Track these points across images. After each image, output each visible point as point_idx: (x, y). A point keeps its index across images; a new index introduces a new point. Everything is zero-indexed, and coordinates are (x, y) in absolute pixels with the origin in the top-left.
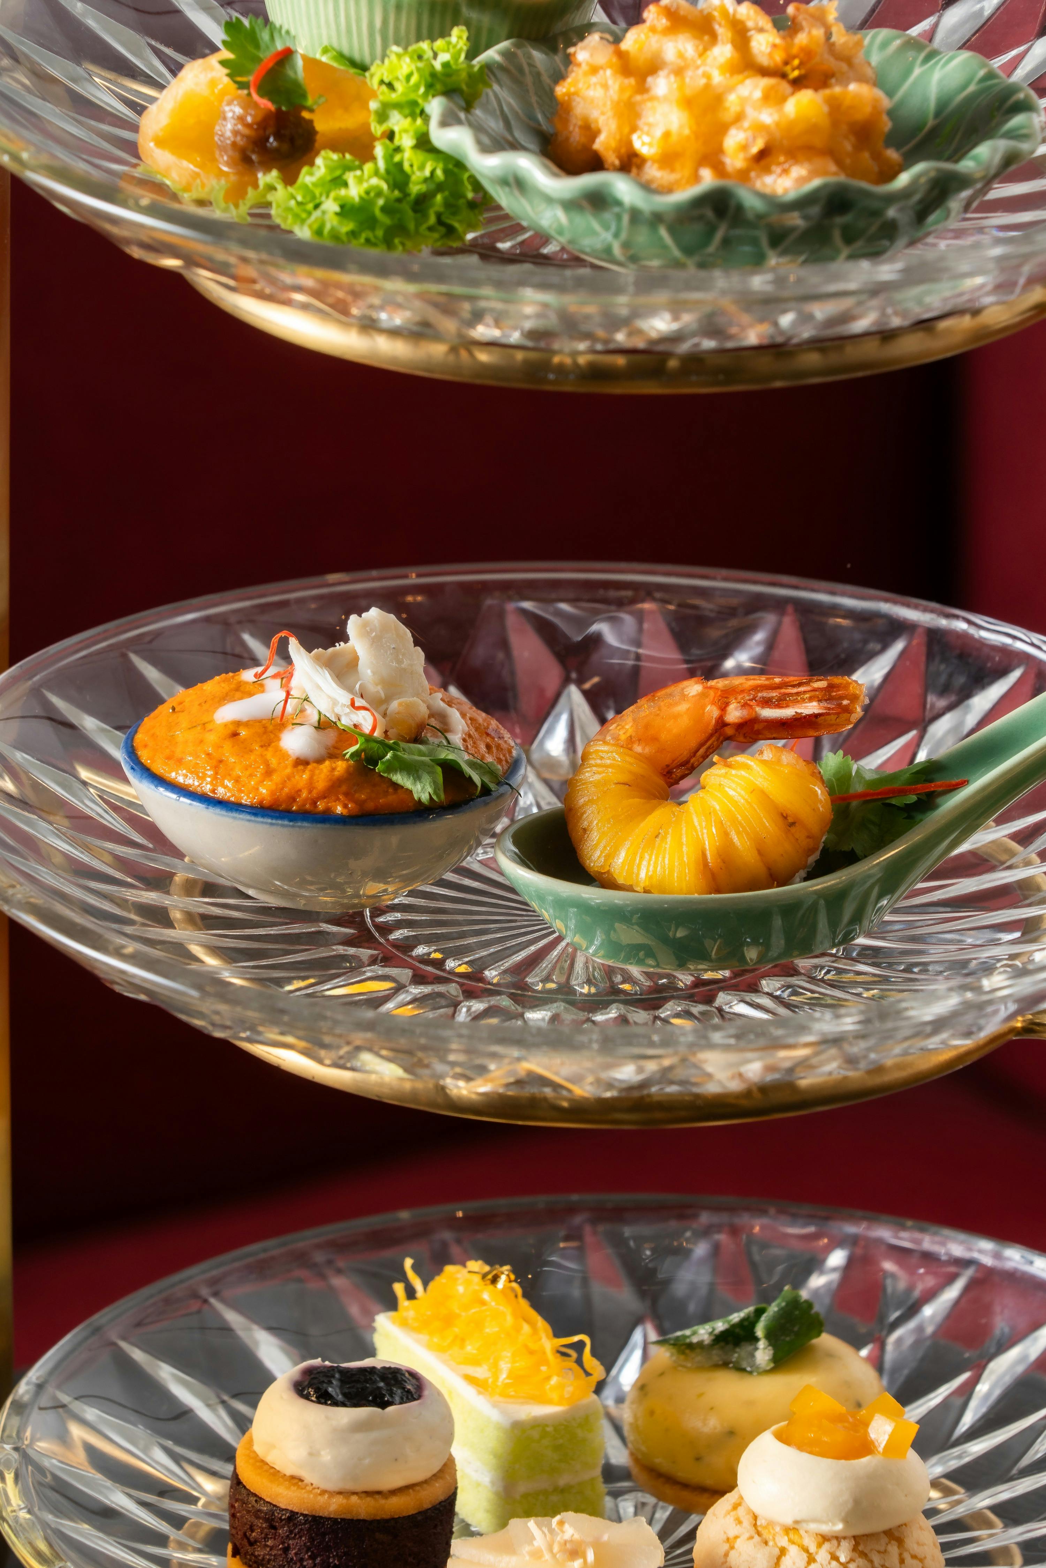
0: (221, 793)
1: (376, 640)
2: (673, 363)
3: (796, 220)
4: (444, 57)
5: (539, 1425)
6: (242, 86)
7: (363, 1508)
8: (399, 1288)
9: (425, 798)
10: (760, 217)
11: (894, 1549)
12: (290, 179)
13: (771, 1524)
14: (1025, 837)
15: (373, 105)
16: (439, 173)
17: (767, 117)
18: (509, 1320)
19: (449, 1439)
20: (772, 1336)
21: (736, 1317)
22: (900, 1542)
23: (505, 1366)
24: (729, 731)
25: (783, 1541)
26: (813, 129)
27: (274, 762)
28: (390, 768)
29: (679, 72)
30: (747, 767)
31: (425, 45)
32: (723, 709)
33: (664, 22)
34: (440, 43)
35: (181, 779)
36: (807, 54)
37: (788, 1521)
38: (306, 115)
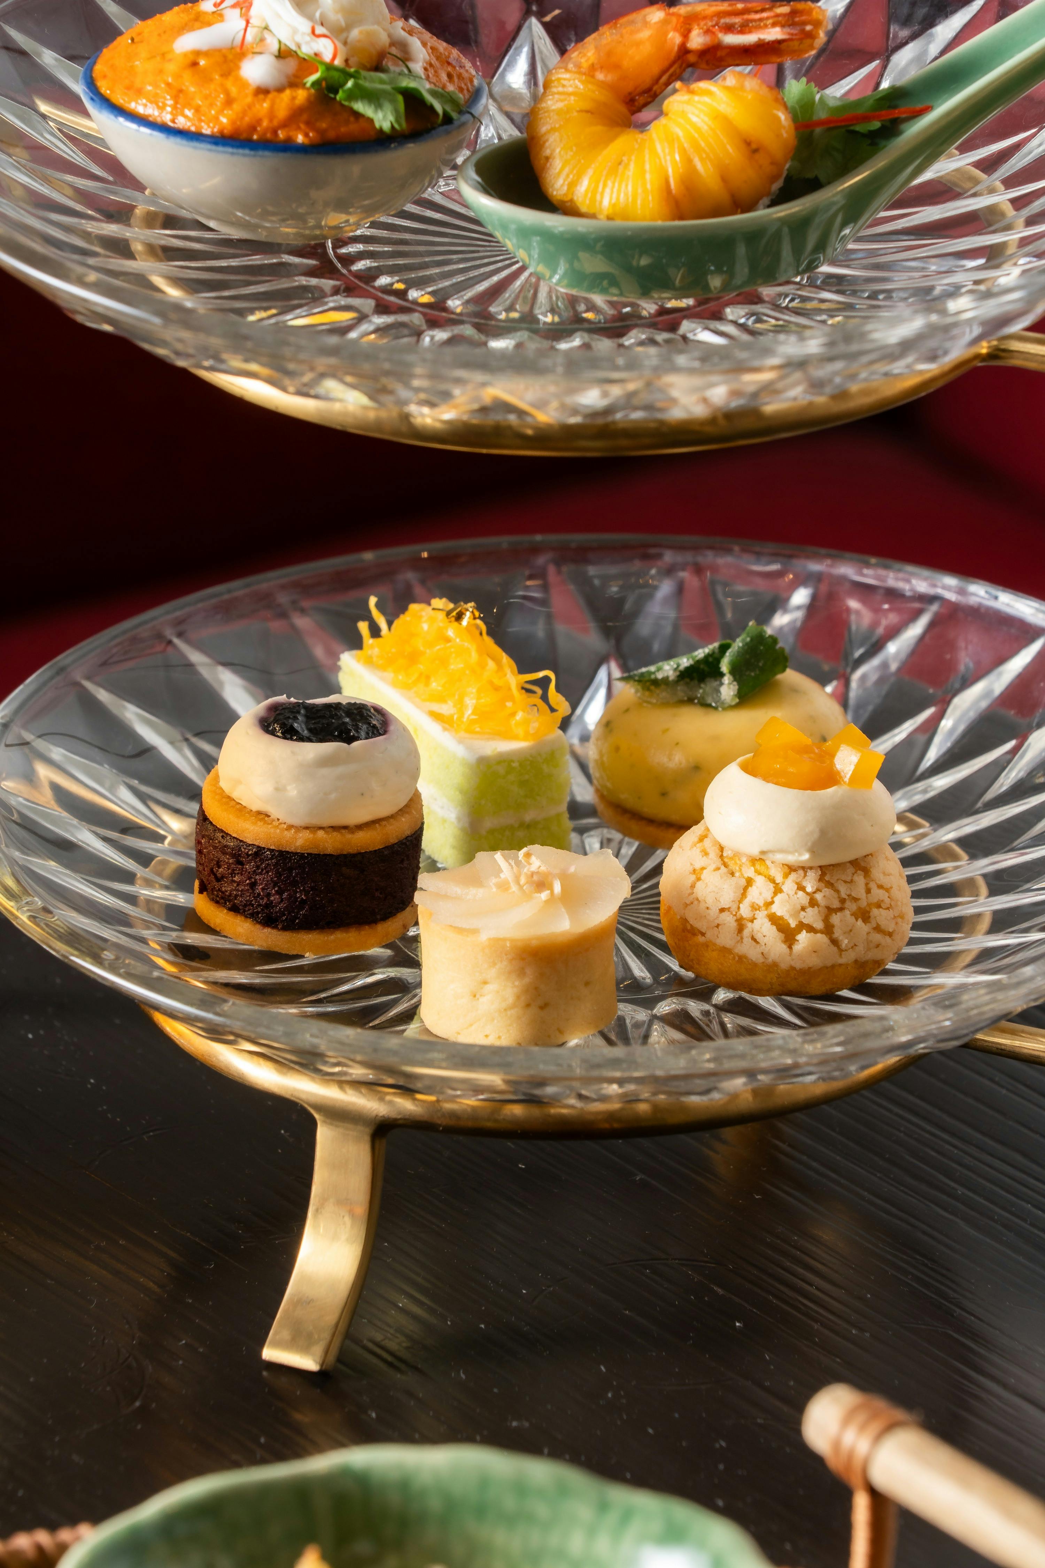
0: (181, 123)
5: (505, 761)
7: (330, 843)
8: (363, 627)
9: (386, 126)
11: (860, 879)
13: (737, 855)
14: (989, 165)
18: (474, 656)
19: (415, 774)
20: (736, 671)
21: (700, 653)
22: (866, 871)
23: (470, 702)
24: (692, 58)
25: (750, 872)
27: (234, 91)
28: (352, 96)
30: (709, 93)
32: (686, 35)
35: (141, 110)
37: (755, 851)
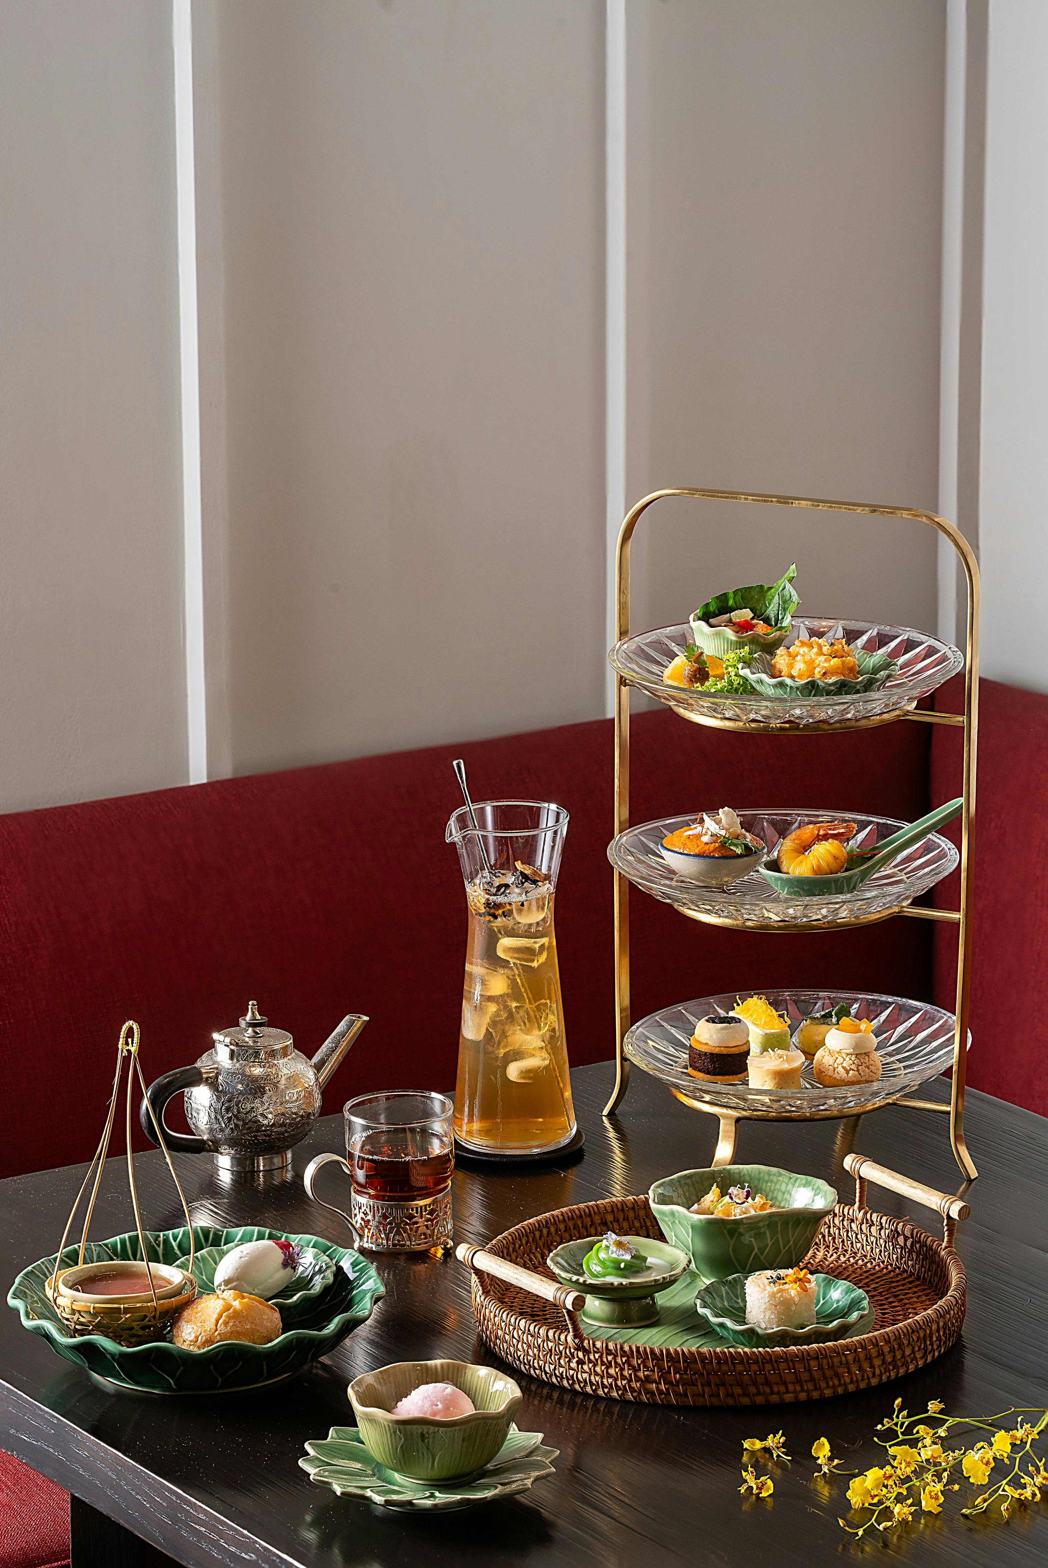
0: (685, 852)
1: (726, 814)
2: (801, 726)
3: (832, 688)
4: (743, 654)
5: (772, 1034)
6: (689, 661)
7: (725, 1051)
8: (735, 1005)
9: (739, 853)
10: (823, 688)
11: (867, 1057)
12: (702, 685)
13: (834, 1051)
14: (901, 870)
15: (724, 666)
16: (741, 682)
17: (826, 665)
18: (764, 1007)
19: (748, 1035)
20: (836, 1015)
21: (827, 1011)
22: (868, 1056)
23: (763, 1020)
24: (821, 838)
25: (837, 1056)
26: (838, 668)
27: (699, 844)
28: (730, 845)
29: (803, 656)
30: (824, 844)
31: (738, 651)
32: (819, 831)
33: (800, 644)
34: (742, 650)
35: (675, 849)
36: (837, 651)
37: (838, 1050)
38: (707, 669)
